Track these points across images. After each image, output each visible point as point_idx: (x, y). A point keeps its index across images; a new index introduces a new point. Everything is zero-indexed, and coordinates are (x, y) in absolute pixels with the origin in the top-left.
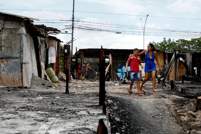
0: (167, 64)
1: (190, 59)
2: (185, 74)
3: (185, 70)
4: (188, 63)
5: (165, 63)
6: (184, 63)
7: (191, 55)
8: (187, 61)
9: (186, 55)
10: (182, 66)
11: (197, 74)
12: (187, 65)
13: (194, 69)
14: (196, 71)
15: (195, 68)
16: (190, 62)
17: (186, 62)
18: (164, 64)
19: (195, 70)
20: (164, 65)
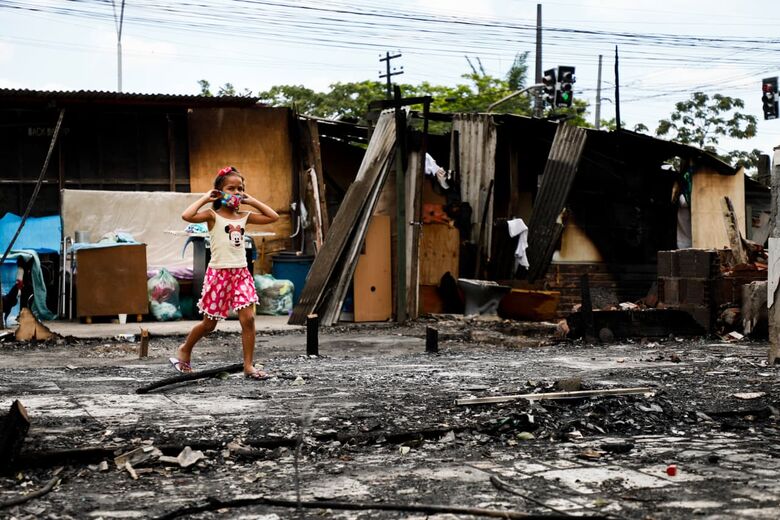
0: (316, 195)
1: (484, 161)
2: (451, 265)
3: (450, 237)
4: (473, 192)
5: (300, 192)
6: (445, 186)
7: (494, 134)
8: (464, 179)
9: (456, 133)
10: (432, 214)
11: (525, 262)
12: (467, 204)
13: (513, 233)
14: (522, 247)
15: (516, 226)
16: (482, 186)
17: (455, 183)
18: (296, 198)
19: (517, 237)
20: (294, 206)
